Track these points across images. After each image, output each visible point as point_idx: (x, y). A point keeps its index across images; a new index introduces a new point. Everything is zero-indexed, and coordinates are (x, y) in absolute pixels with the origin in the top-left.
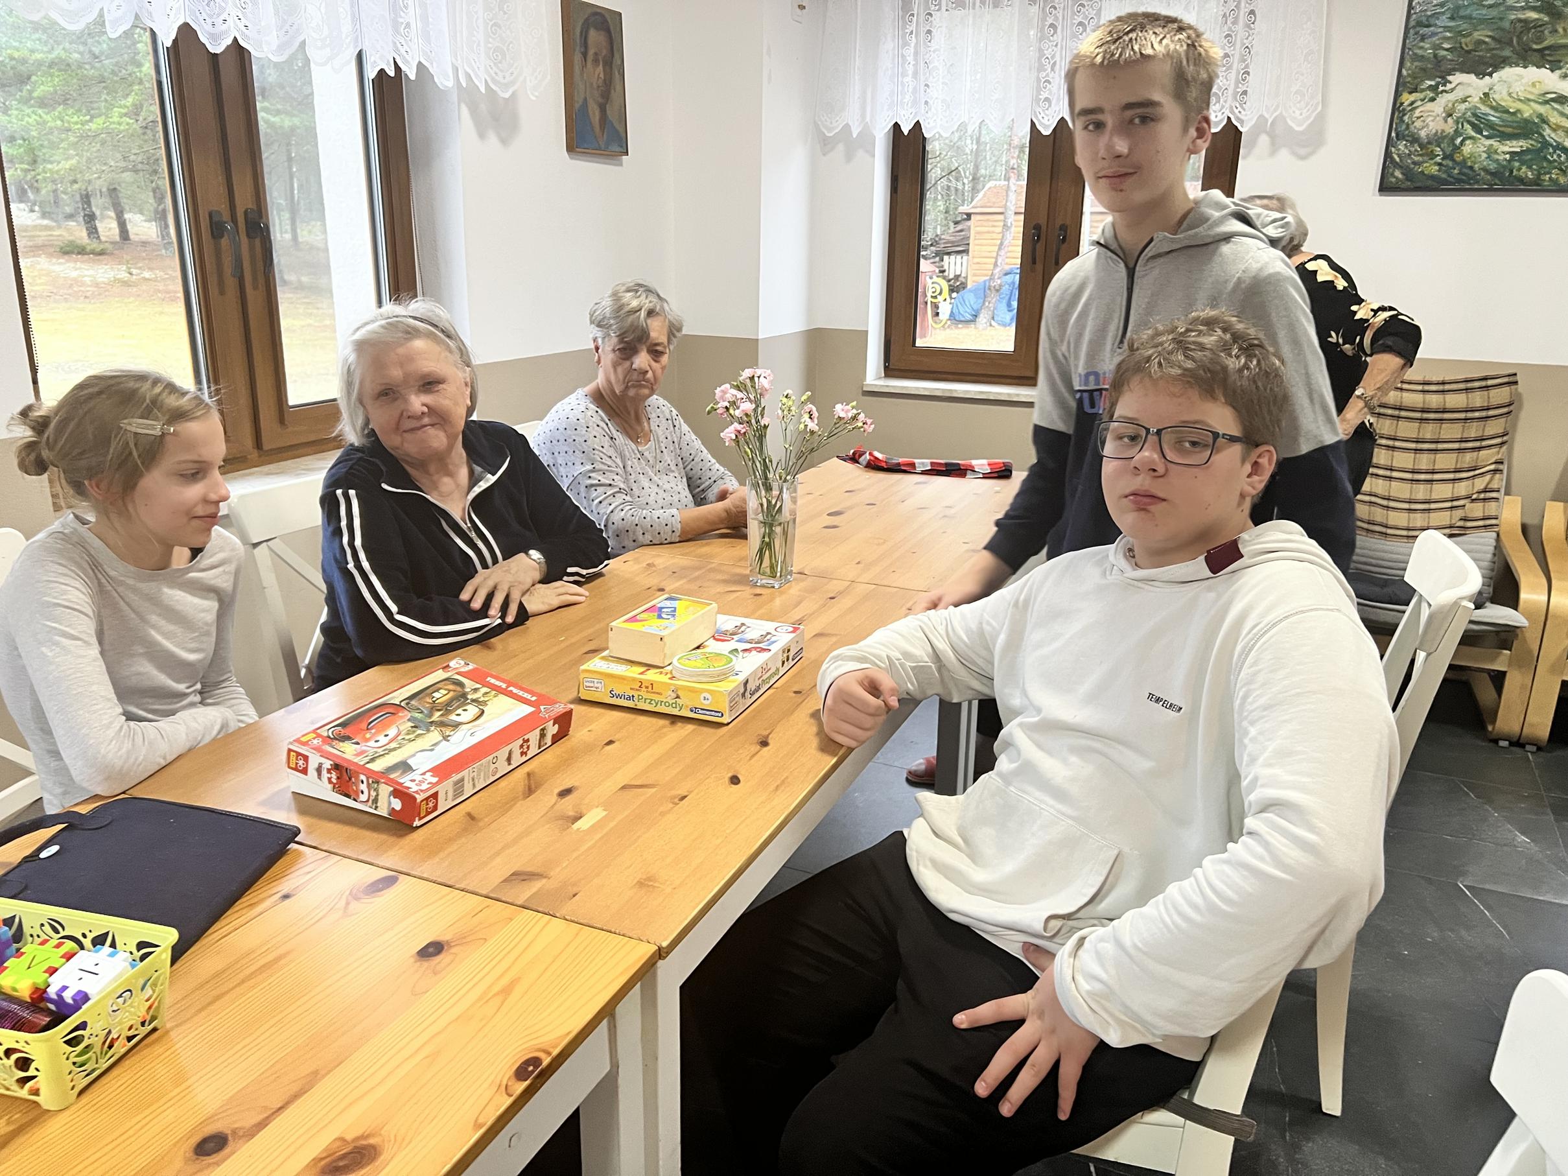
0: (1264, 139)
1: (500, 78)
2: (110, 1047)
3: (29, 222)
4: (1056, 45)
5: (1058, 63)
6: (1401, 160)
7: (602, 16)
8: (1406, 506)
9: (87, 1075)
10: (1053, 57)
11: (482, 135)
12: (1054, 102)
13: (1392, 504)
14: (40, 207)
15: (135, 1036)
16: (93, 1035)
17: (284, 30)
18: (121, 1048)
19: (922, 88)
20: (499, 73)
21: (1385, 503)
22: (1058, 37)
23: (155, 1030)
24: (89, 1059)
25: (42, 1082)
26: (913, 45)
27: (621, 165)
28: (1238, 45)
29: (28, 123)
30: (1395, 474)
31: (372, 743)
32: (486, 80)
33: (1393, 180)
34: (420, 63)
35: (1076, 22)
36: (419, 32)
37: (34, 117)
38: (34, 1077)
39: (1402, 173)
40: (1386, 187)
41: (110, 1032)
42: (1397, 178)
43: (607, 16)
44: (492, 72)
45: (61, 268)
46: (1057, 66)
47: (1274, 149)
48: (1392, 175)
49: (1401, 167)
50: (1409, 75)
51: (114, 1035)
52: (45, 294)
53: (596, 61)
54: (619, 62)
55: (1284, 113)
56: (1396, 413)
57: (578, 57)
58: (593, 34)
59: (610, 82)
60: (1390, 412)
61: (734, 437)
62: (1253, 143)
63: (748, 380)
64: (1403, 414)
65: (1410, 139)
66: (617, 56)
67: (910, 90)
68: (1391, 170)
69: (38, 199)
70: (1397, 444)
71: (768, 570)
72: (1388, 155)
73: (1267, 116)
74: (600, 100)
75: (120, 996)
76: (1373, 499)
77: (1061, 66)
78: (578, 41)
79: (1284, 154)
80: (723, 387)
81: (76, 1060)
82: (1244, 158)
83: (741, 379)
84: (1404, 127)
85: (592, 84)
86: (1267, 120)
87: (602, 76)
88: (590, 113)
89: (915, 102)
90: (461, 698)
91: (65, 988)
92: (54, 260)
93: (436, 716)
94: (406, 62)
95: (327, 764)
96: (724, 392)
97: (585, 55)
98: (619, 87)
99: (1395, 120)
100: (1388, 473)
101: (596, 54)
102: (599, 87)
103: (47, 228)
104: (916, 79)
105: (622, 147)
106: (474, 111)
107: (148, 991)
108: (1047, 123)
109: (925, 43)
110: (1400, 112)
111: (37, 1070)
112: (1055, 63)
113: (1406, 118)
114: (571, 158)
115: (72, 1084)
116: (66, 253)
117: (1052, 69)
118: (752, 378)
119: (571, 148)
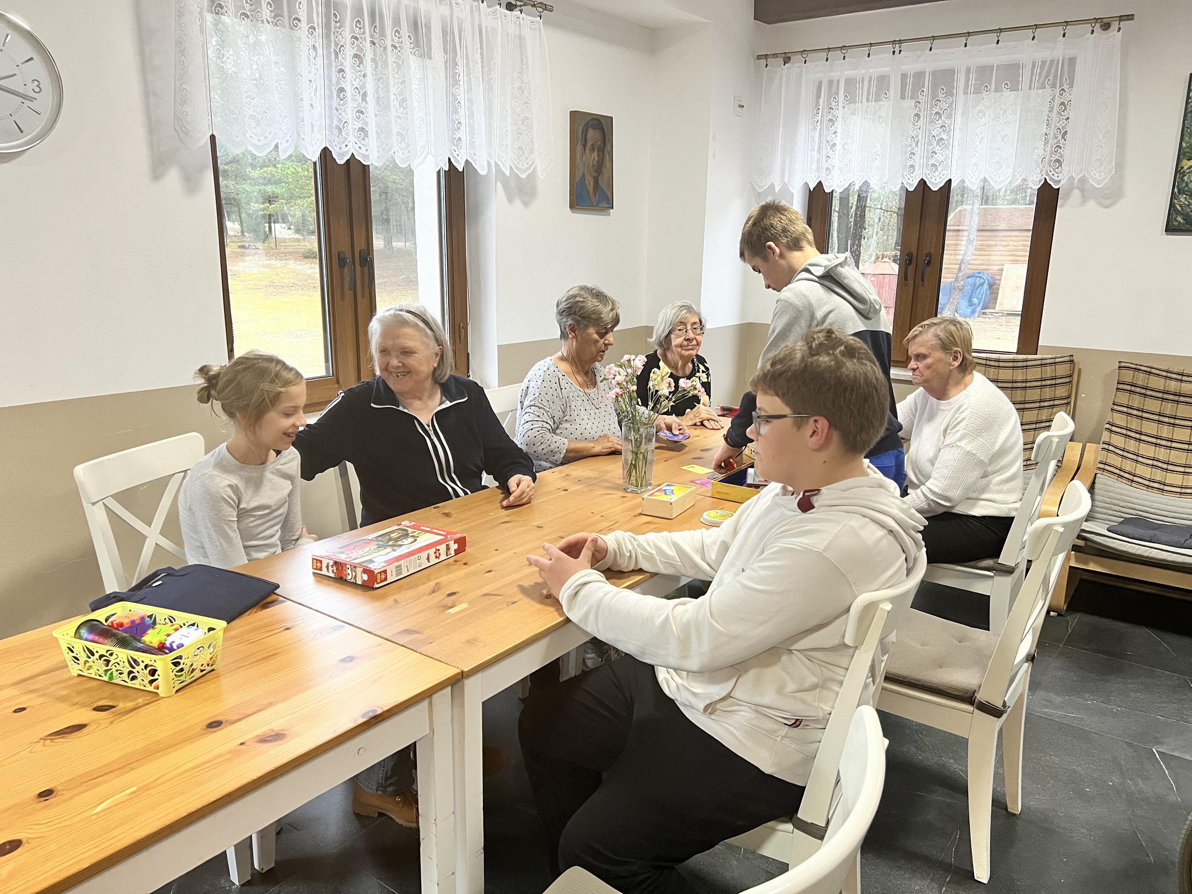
0: (1076, 193)
1: (520, 166)
2: (192, 672)
3: (287, 237)
4: (919, 129)
5: (920, 140)
6: (1182, 209)
7: (598, 120)
8: (1182, 469)
9: (181, 683)
10: (917, 136)
11: (510, 201)
12: (916, 168)
13: (1170, 467)
14: (295, 226)
15: (204, 670)
16: (185, 663)
17: (383, 147)
18: (197, 674)
19: (824, 159)
20: (520, 163)
21: (1165, 466)
22: (920, 123)
23: (213, 670)
24: (182, 675)
25: (160, 682)
26: (818, 129)
27: (609, 215)
28: (1053, 126)
29: (287, 173)
30: (1174, 445)
31: (356, 554)
32: (511, 167)
33: (1176, 223)
34: (467, 161)
35: (934, 112)
36: (468, 141)
37: (291, 169)
38: (157, 679)
39: (1183, 219)
40: (1171, 229)
41: (192, 665)
42: (1179, 222)
43: (600, 119)
44: (516, 163)
45: (302, 267)
46: (919, 144)
47: (1084, 199)
48: (1175, 220)
49: (1182, 214)
50: (1187, 147)
51: (194, 667)
52: (290, 285)
53: (592, 149)
54: (610, 149)
55: (1086, 175)
56: (1176, 398)
57: (579, 147)
58: (591, 133)
59: (602, 163)
60: (1171, 397)
61: (614, 397)
62: (1068, 195)
63: (627, 362)
64: (1182, 399)
65: (1189, 193)
66: (608, 145)
67: (816, 160)
68: (1174, 216)
69: (293, 221)
70: (1177, 422)
71: (634, 482)
72: (1172, 205)
73: (1074, 176)
74: (595, 174)
75: (198, 649)
76: (1155, 463)
77: (922, 143)
78: (580, 137)
79: (1092, 204)
80: (609, 366)
81: (177, 674)
82: (1061, 206)
83: (622, 361)
84: (1184, 185)
85: (588, 164)
86: (1074, 179)
87: (596, 158)
88: (587, 183)
89: (818, 169)
90: (406, 535)
91: (173, 642)
92: (298, 262)
93: (391, 543)
94: (457, 160)
95: (331, 563)
96: (610, 369)
97: (585, 146)
98: (608, 165)
99: (1177, 180)
100: (1169, 444)
101: (593, 145)
102: (593, 166)
103: (298, 240)
104: (819, 153)
105: (609, 204)
106: (506, 187)
107: (211, 650)
108: (911, 182)
109: (827, 128)
110: (1181, 174)
111: (159, 675)
112: (918, 142)
113: (1186, 178)
114: (572, 212)
115: (174, 685)
116: (307, 257)
117: (916, 145)
118: (629, 361)
119: (572, 207)
